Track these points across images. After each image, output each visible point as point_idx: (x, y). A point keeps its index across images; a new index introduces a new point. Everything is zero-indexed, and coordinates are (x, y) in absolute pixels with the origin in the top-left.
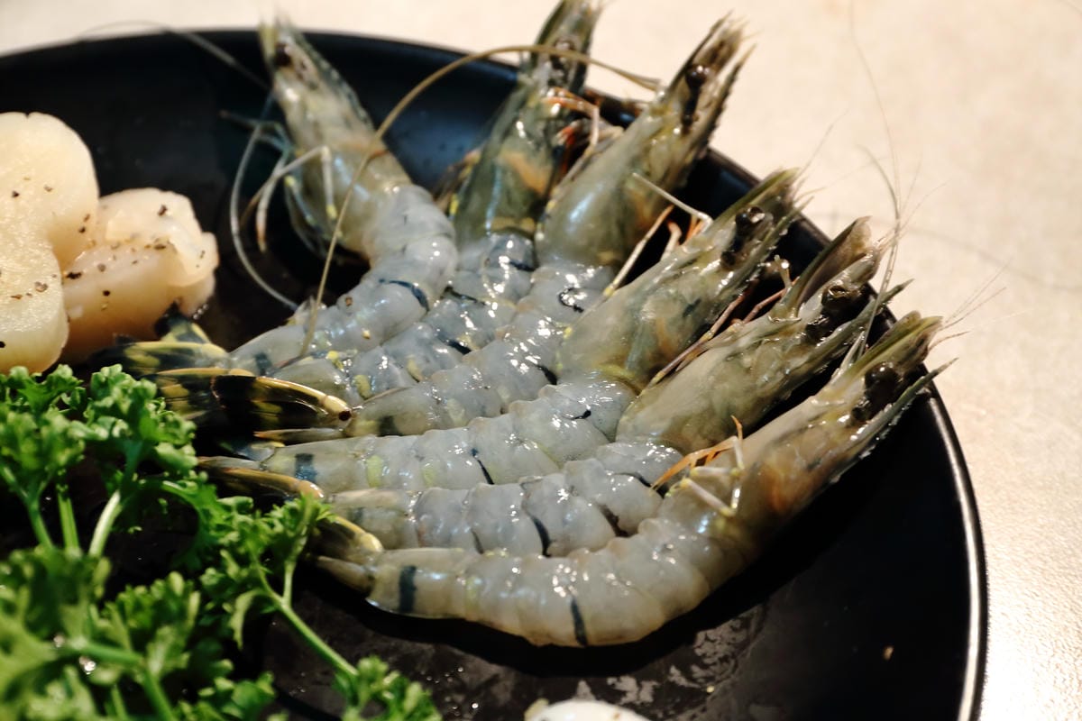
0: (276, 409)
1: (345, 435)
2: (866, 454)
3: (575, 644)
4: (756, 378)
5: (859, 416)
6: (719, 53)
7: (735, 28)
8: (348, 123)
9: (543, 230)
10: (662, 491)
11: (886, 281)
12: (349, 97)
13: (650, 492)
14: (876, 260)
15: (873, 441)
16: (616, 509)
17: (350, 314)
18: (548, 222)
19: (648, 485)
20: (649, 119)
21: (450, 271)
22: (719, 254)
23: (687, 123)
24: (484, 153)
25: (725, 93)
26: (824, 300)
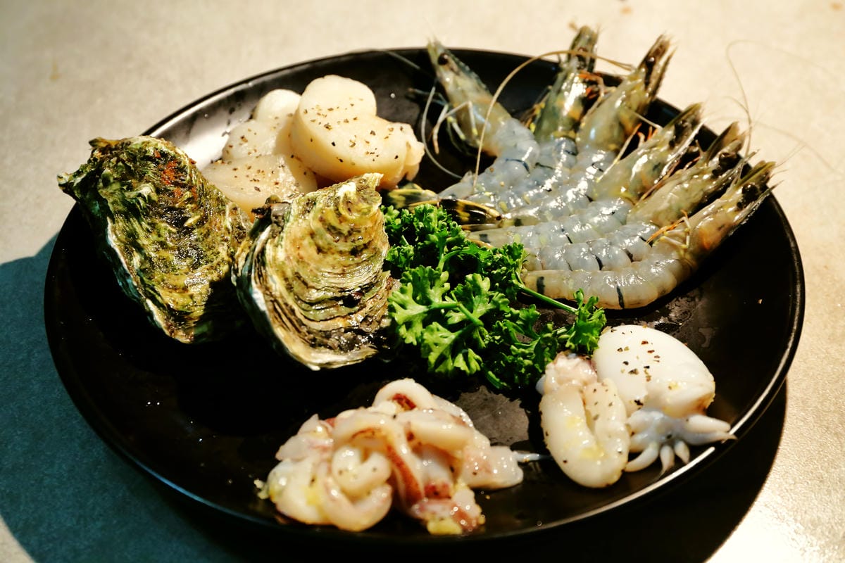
0: (468, 215)
1: (499, 227)
2: (744, 223)
3: (619, 308)
4: (690, 194)
5: (740, 206)
6: (659, 50)
7: (666, 39)
8: (478, 91)
9: (580, 137)
10: (651, 243)
11: (748, 150)
12: (476, 78)
13: (646, 244)
14: (743, 141)
15: (747, 217)
16: (631, 251)
17: (493, 175)
18: (582, 133)
19: (645, 241)
20: (629, 83)
21: (538, 155)
22: (668, 142)
23: (647, 83)
24: (547, 102)
25: (664, 70)
26: (720, 159)
